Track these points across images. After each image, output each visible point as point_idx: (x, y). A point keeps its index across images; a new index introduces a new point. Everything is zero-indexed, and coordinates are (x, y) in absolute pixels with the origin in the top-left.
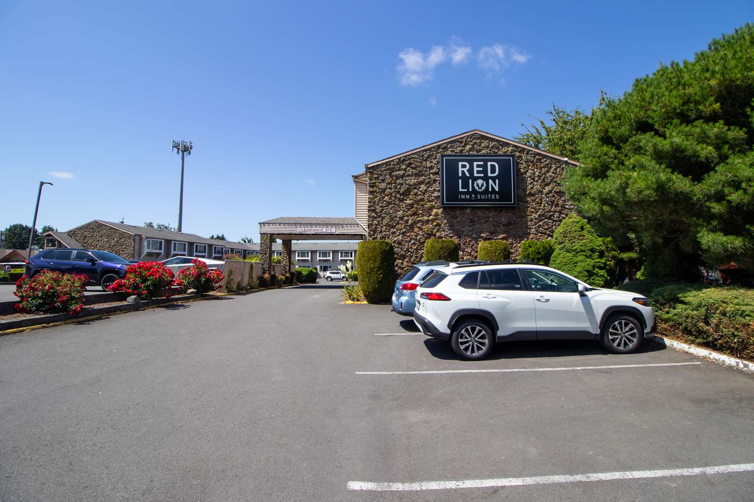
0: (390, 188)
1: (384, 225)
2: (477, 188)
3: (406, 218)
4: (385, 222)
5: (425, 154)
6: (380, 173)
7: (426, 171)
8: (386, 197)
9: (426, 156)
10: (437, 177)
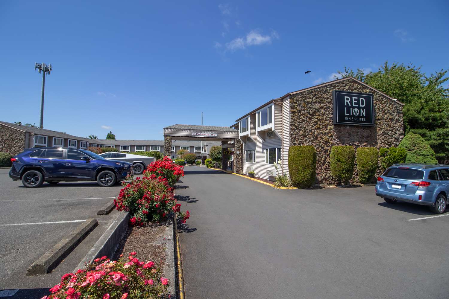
0: (304, 110)
1: (300, 135)
2: (354, 113)
3: (313, 131)
4: (301, 132)
5: (324, 89)
6: (297, 99)
7: (324, 100)
8: (301, 117)
9: (324, 90)
10: (330, 105)
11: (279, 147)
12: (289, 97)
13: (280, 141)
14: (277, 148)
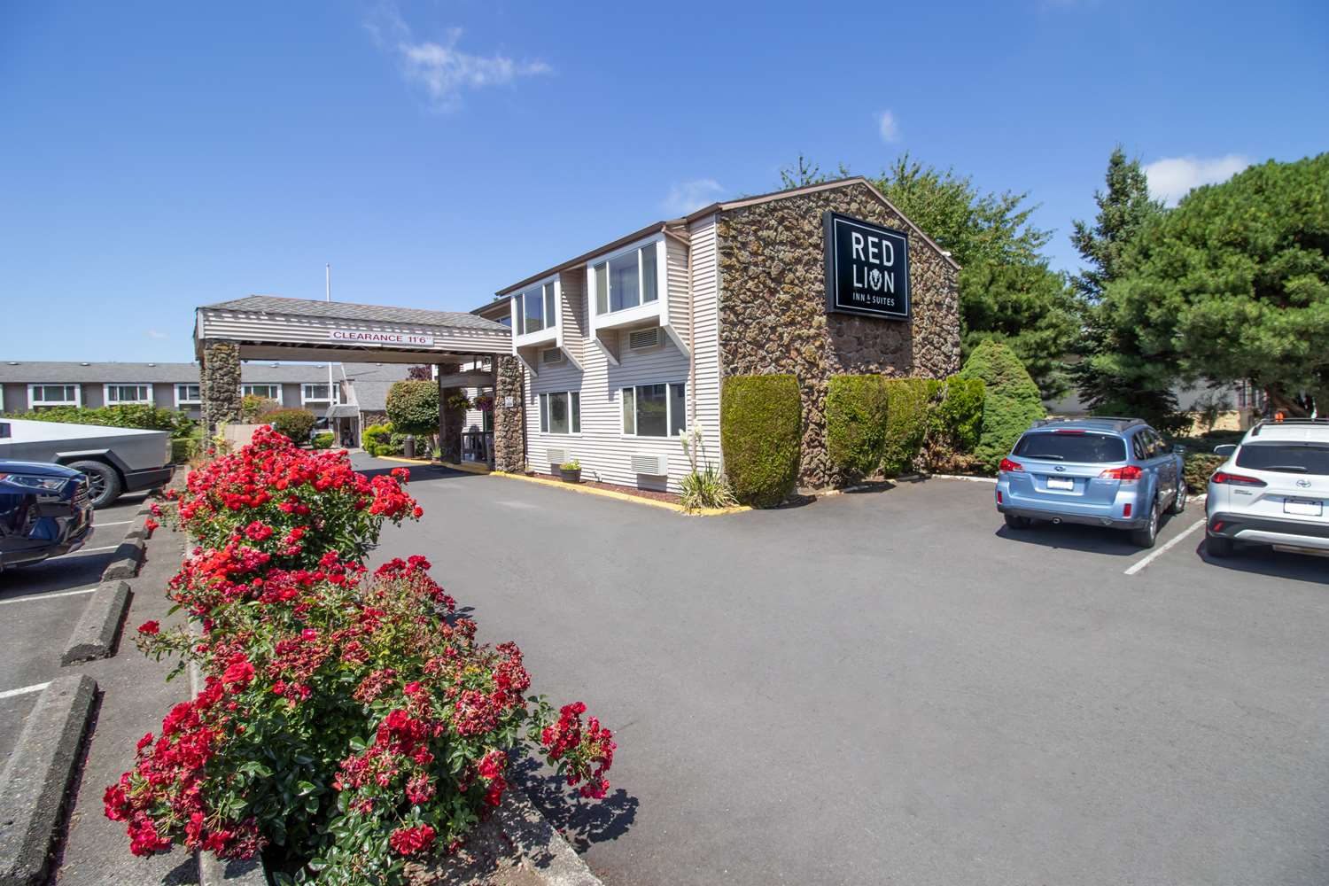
0: (756, 264)
1: (748, 342)
2: (872, 283)
3: (779, 329)
4: (751, 333)
5: (802, 205)
6: (739, 226)
7: (804, 238)
8: (750, 283)
9: (804, 208)
10: (818, 254)
11: (677, 380)
12: (714, 216)
13: (684, 361)
14: (671, 386)
